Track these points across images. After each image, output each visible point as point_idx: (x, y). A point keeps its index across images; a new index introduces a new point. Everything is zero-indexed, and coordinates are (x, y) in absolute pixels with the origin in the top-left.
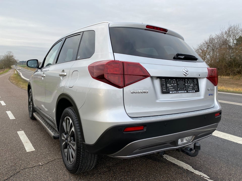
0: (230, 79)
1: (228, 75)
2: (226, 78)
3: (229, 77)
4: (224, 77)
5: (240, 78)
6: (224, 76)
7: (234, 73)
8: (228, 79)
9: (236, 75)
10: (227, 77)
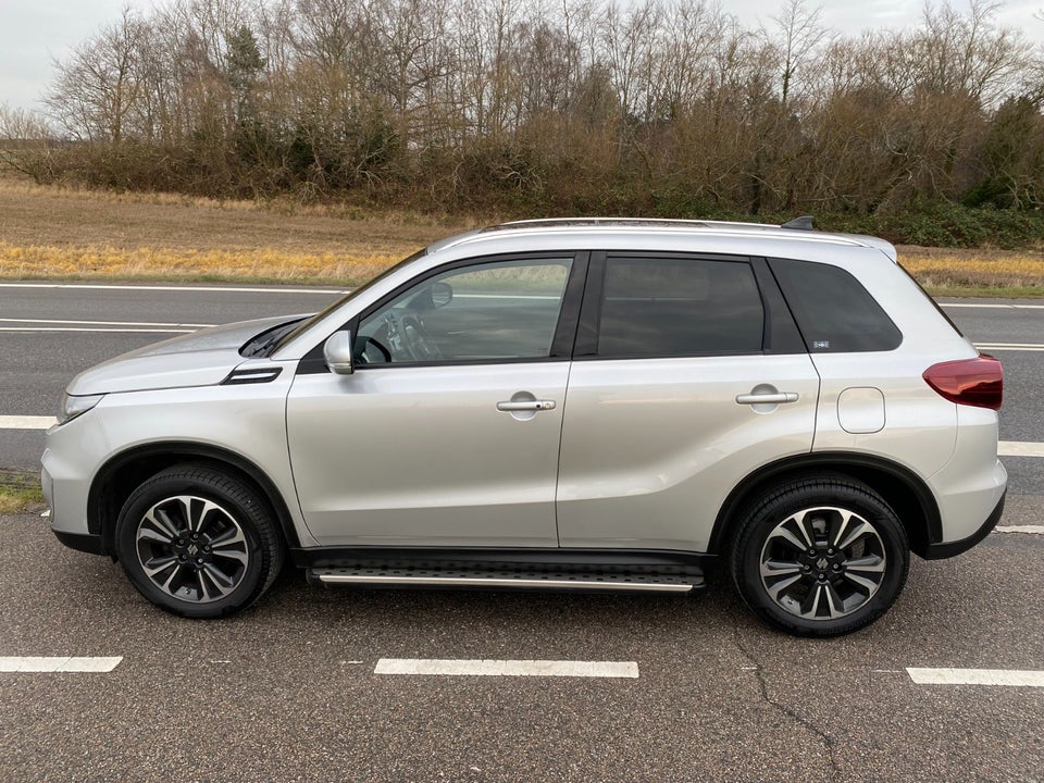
0: (259, 210)
1: (246, 193)
2: (244, 209)
3: (252, 202)
4: (235, 204)
5: (293, 208)
6: (232, 198)
7: (267, 187)
8: (251, 211)
9: (276, 193)
10: (246, 205)
